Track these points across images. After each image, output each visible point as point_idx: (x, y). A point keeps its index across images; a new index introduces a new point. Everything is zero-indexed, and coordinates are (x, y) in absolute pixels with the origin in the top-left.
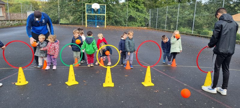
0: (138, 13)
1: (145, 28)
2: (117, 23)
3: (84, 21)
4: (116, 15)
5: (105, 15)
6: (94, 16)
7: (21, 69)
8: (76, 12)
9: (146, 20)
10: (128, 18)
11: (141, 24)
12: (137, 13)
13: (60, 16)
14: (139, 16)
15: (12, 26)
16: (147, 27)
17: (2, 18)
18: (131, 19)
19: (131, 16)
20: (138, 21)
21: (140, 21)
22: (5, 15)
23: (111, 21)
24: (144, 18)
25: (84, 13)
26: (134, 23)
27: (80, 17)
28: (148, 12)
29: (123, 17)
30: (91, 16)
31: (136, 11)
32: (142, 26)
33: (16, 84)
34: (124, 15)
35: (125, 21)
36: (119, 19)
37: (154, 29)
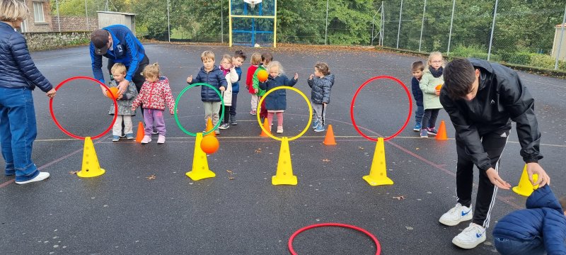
0: (354, 13)
1: (369, 47)
2: (302, 36)
3: (226, 32)
4: (300, 19)
5: (275, 17)
6: (249, 20)
7: (88, 142)
8: (208, 11)
9: (372, 28)
10: (328, 24)
11: (360, 39)
12: (350, 11)
13: (172, 22)
14: (355, 20)
15: (65, 45)
16: (374, 45)
17: (44, 27)
18: (337, 26)
19: (336, 18)
20: (352, 31)
21: (358, 31)
22: (50, 21)
23: (288, 31)
24: (368, 23)
25: (226, 13)
26: (342, 36)
27: (216, 24)
28: (377, 10)
29: (317, 22)
30: (241, 20)
31: (349, 8)
32: (362, 43)
33: (80, 174)
34: (319, 17)
35: (321, 31)
36: (307, 26)
37: (392, 50)
